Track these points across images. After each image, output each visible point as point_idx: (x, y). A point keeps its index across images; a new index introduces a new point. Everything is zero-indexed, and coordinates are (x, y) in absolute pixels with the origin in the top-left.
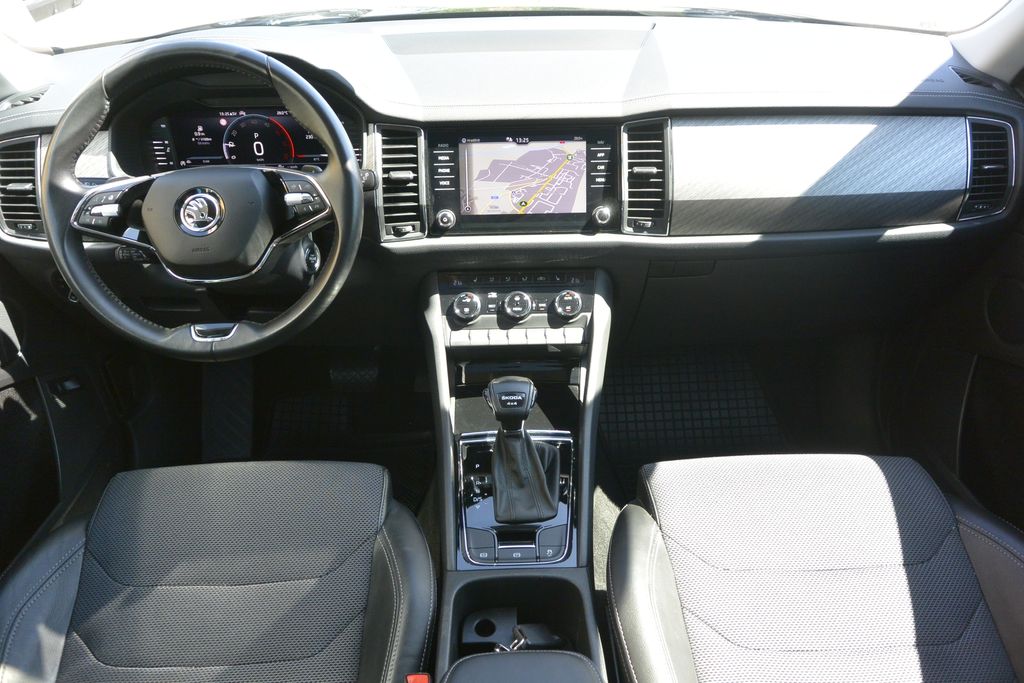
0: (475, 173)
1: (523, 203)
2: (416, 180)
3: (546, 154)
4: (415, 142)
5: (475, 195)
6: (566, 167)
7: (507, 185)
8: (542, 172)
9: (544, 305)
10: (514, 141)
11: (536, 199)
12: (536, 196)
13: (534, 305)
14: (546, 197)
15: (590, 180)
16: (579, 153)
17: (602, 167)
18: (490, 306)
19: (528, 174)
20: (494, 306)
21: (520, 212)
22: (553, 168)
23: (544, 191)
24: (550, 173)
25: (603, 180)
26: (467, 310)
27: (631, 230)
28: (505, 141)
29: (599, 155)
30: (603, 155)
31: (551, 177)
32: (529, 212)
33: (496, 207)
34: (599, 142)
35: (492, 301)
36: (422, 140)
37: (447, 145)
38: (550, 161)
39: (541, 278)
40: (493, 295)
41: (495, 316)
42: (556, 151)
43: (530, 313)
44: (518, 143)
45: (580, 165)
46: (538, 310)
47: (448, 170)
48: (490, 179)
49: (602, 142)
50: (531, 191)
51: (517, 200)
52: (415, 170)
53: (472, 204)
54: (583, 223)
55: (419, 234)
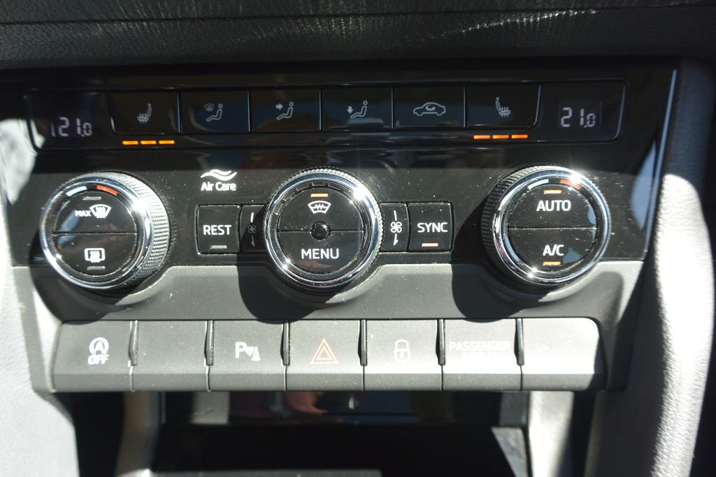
9: (439, 227)
13: (396, 227)
18: (209, 230)
20: (224, 229)
26: (95, 255)
35: (218, 206)
39: (430, 108)
40: (221, 180)
41: (232, 270)
43: (381, 261)
46: (411, 248)
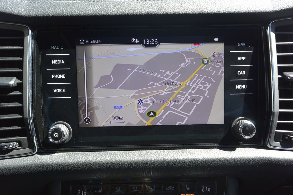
0: (96, 80)
1: (151, 114)
2: (20, 87)
3: (178, 57)
4: (22, 43)
5: (95, 104)
6: (201, 72)
7: (133, 93)
8: (173, 77)
10: (141, 42)
11: (167, 109)
12: (166, 105)
14: (178, 107)
15: (229, 87)
16: (216, 56)
17: (243, 73)
19: (157, 80)
21: (148, 122)
22: (185, 73)
23: (176, 100)
24: (182, 79)
25: (244, 87)
27: (278, 144)
28: (130, 42)
29: (239, 59)
30: (244, 58)
31: (184, 84)
32: (158, 124)
33: (121, 118)
34: (239, 45)
36: (29, 41)
37: (61, 47)
38: (182, 65)
39: (170, 188)
42: (189, 54)
44: (146, 45)
45: (218, 70)
47: (63, 76)
48: (113, 86)
49: (243, 44)
50: (160, 100)
51: (144, 110)
52: (20, 76)
53: (92, 115)
54: (221, 135)
55: (27, 150)
